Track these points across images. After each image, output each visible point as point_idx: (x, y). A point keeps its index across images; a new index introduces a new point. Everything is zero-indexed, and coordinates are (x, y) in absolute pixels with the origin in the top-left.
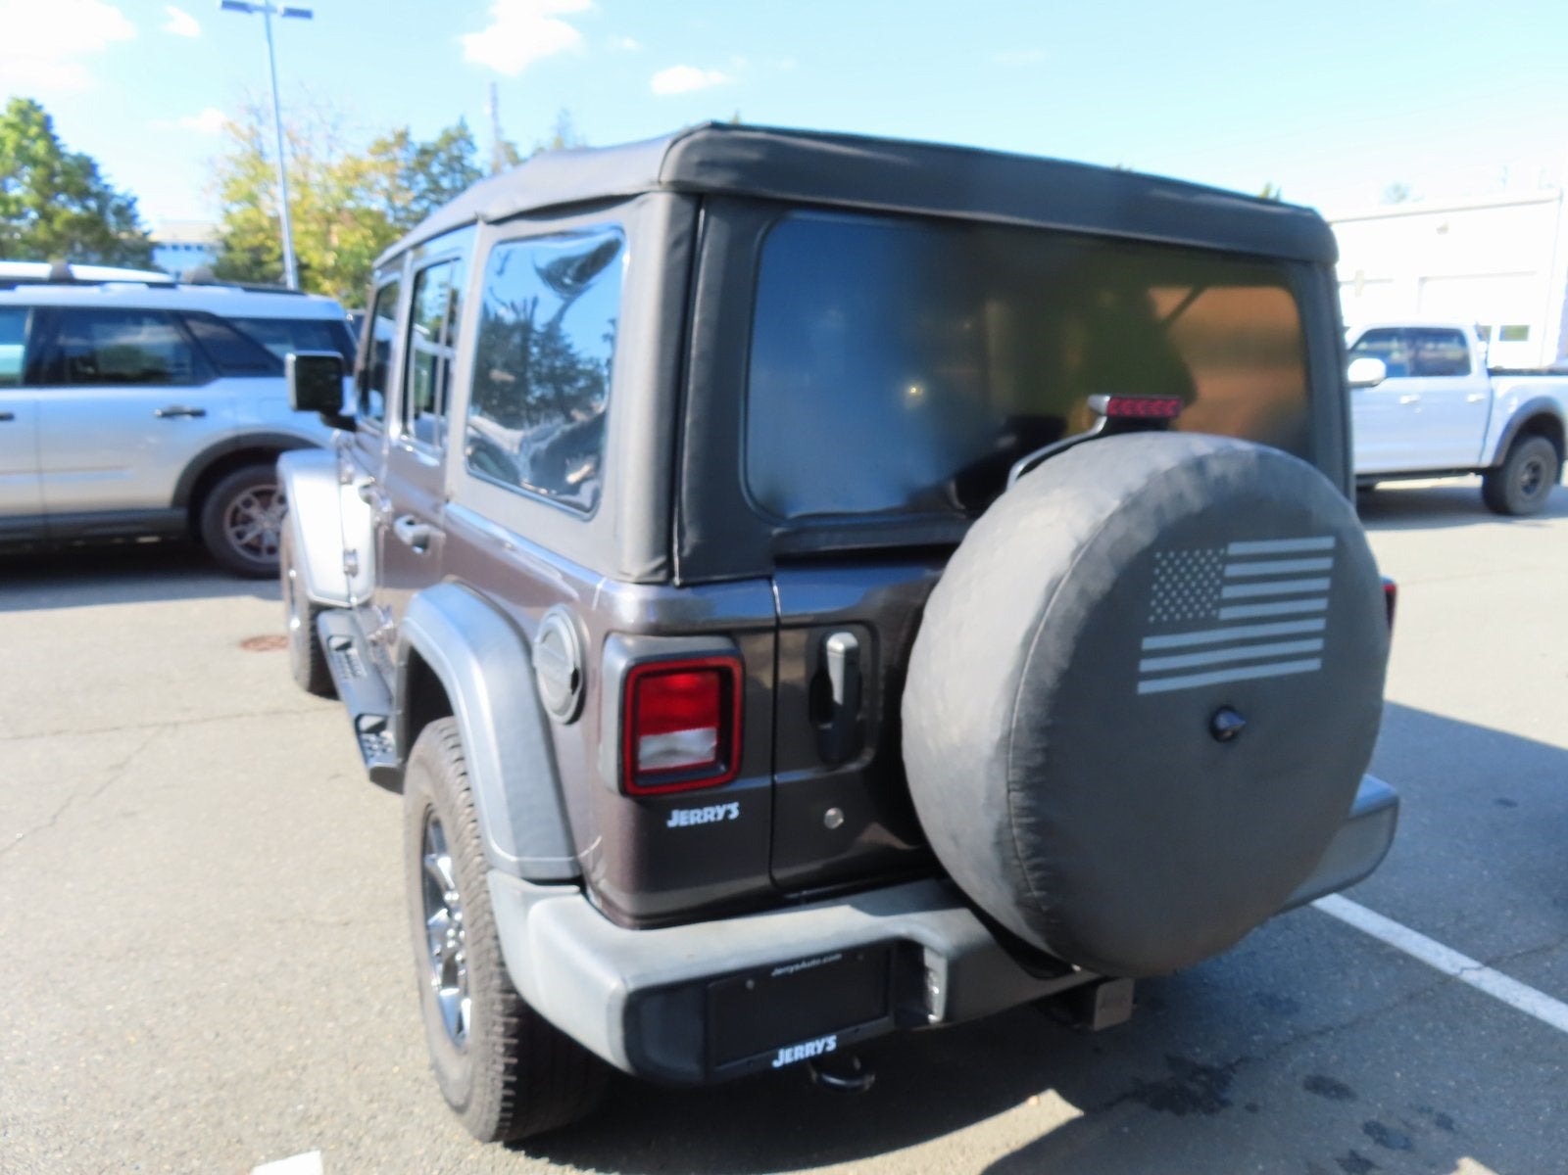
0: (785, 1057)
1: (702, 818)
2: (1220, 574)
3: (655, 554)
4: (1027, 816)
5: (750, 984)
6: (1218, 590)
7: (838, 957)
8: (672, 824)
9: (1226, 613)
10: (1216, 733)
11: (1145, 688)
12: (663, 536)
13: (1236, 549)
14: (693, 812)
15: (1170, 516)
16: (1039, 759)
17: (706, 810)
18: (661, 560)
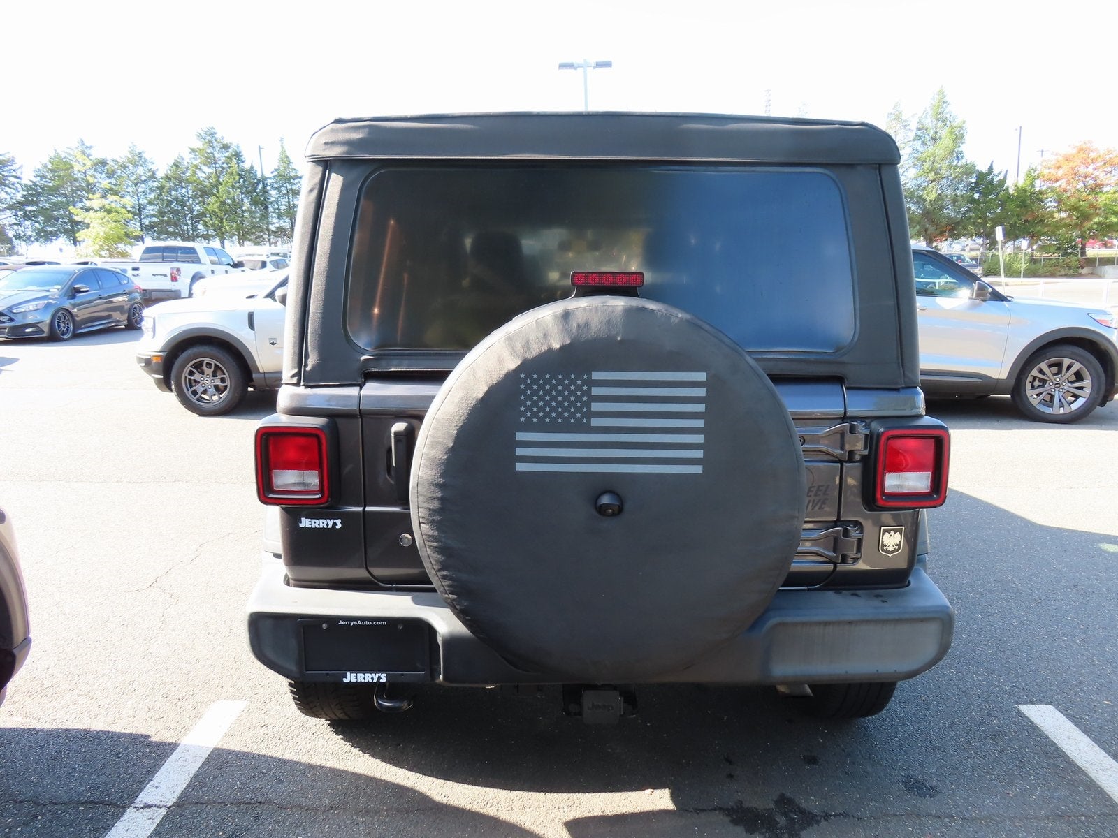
0: (351, 677)
1: (319, 525)
2: (588, 393)
3: (293, 368)
4: (432, 541)
5: (324, 626)
6: (588, 405)
7: (384, 623)
8: (301, 525)
9: (595, 422)
10: (601, 510)
11: (520, 467)
12: (296, 358)
13: (596, 375)
14: (313, 521)
15: (536, 350)
16: (436, 505)
17: (321, 521)
18: (296, 370)
